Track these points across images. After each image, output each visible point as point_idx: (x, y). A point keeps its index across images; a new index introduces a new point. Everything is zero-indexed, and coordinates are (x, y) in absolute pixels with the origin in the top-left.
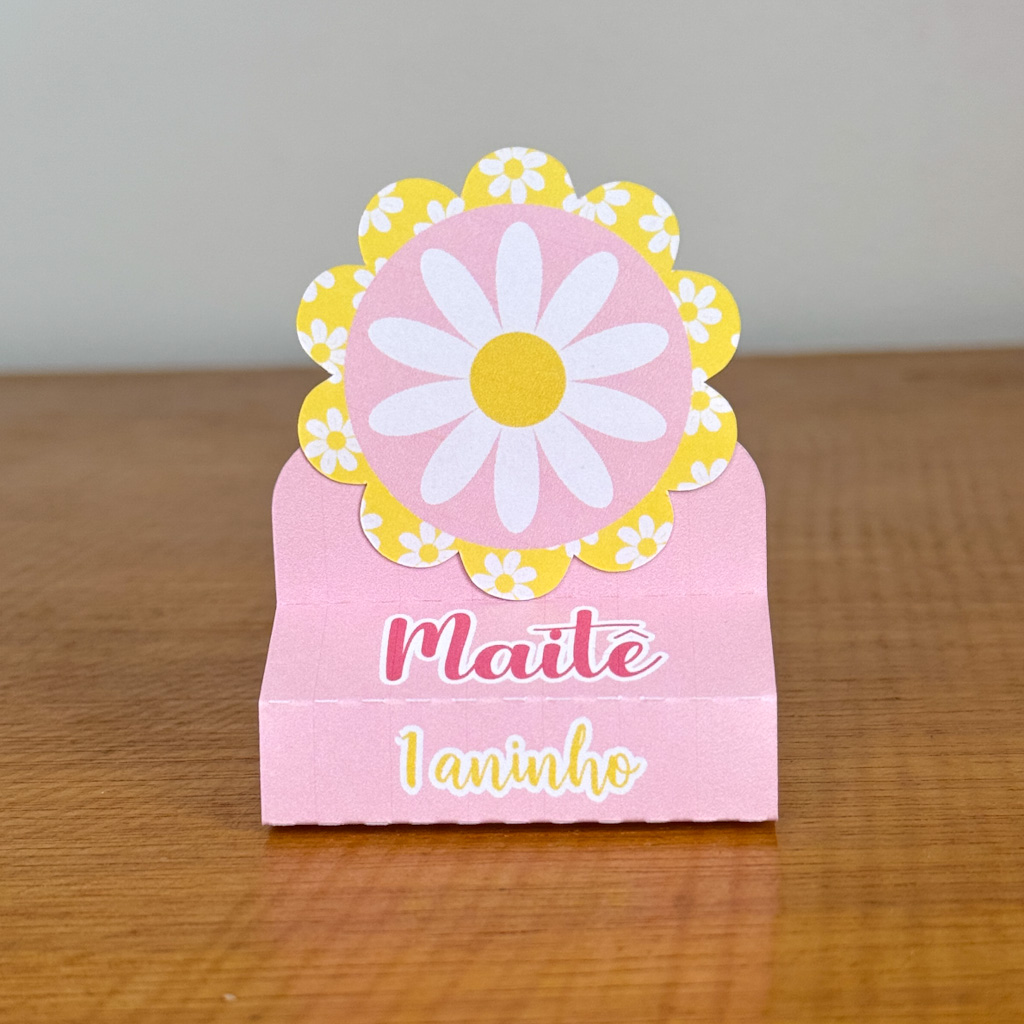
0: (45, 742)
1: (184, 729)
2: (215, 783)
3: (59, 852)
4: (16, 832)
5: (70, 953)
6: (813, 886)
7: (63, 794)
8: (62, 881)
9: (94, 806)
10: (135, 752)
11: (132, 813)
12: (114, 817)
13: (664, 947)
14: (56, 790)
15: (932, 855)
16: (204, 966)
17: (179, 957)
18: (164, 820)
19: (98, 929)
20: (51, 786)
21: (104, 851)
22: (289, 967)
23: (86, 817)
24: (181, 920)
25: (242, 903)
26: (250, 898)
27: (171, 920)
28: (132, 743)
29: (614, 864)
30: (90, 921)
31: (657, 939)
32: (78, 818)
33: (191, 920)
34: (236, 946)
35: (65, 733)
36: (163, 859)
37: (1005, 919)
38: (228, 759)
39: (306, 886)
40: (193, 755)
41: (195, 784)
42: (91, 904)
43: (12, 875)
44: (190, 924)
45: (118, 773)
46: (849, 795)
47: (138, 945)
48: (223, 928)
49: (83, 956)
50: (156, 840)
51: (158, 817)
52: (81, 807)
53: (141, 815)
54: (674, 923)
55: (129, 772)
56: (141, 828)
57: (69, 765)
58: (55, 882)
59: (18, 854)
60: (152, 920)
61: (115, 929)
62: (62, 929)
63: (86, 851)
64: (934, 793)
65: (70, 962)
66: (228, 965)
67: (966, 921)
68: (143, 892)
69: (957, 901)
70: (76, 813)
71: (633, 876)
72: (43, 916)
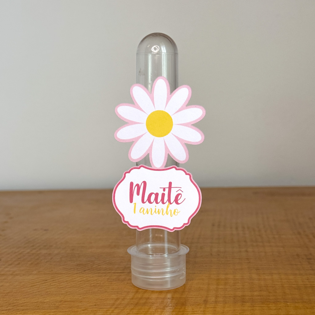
0: (71, 269)
1: (100, 267)
2: (108, 277)
3: (78, 290)
4: (68, 286)
5: (83, 309)
6: (232, 299)
7: (76, 279)
8: (79, 295)
9: (84, 281)
10: (90, 271)
11: (91, 283)
12: (88, 283)
13: (202, 309)
14: (75, 278)
15: (256, 293)
16: (110, 311)
17: (105, 310)
18: (98, 284)
19: (88, 304)
20: (74, 278)
21: (87, 290)
22: (127, 312)
23: (82, 283)
24: (104, 303)
25: (116, 300)
26: (118, 299)
27: (102, 303)
28: (89, 269)
29: (191, 294)
30: (86, 303)
31: (200, 308)
32: (81, 284)
33: (106, 303)
34: (116, 308)
35: (75, 267)
36: (99, 292)
37: (270, 305)
38: (110, 273)
39: (129, 297)
40: (102, 272)
41: (104, 277)
42: (86, 300)
43: (69, 294)
44: (106, 304)
45: (87, 275)
46: (239, 281)
47: (96, 307)
48: (113, 304)
49: (86, 309)
50: (97, 288)
51: (97, 284)
52: (80, 282)
53: (93, 283)
54: (204, 305)
55: (89, 275)
56: (94, 286)
57: (77, 273)
58: (78, 296)
59: (69, 290)
60: (98, 303)
61: (91, 305)
62: (81, 304)
63: (83, 290)
64: (257, 281)
65: (83, 310)
66: (115, 311)
67: (263, 306)
68: (96, 298)
69: (261, 302)
70: (80, 283)
71: (195, 296)
72: (77, 302)
